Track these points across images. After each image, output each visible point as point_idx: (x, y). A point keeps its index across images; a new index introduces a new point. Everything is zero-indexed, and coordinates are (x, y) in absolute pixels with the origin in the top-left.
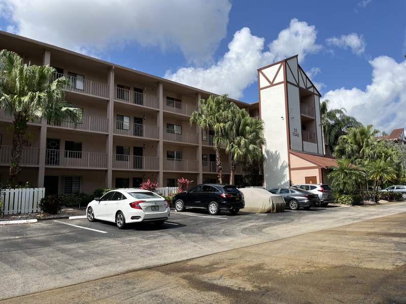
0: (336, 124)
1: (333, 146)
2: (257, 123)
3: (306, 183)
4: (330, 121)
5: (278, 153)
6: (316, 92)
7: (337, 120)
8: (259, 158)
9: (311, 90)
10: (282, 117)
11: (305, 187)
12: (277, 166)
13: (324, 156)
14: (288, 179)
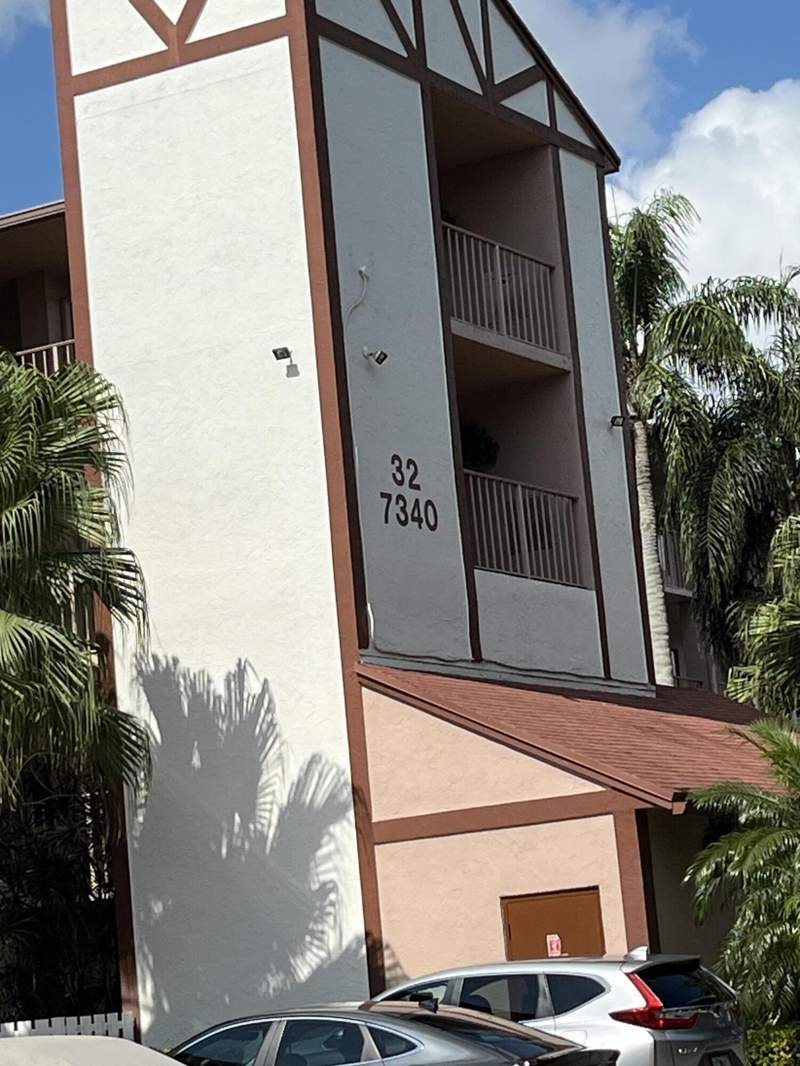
0: (748, 409)
1: (732, 608)
2: (49, 410)
3: (511, 956)
4: (699, 388)
5: (253, 686)
6: (568, 126)
7: (757, 375)
8: (83, 740)
9: (532, 103)
10: (282, 354)
11: (499, 997)
12: (250, 813)
13: (663, 700)
14: (353, 925)
